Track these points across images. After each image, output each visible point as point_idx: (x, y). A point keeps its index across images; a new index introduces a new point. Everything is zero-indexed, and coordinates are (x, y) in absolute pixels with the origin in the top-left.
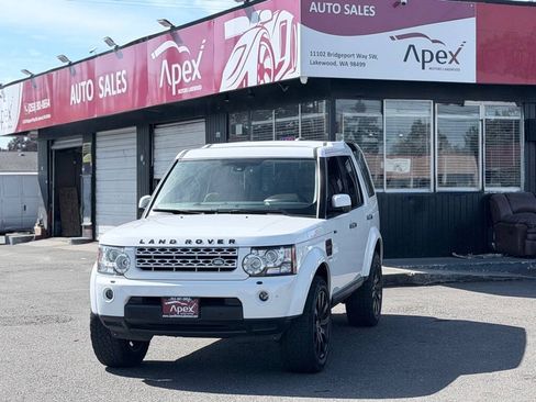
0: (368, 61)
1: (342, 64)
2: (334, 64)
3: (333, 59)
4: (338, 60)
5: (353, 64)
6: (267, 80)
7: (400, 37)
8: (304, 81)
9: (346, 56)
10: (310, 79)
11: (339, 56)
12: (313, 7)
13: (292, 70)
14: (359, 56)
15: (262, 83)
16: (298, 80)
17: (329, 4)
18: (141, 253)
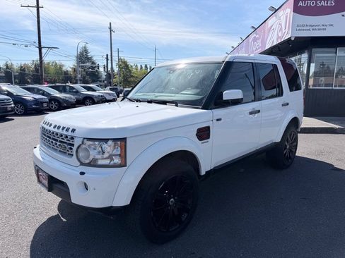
0: (328, 28)
1: (313, 30)
2: (309, 30)
3: (308, 28)
4: (311, 28)
5: (319, 29)
8: (293, 39)
9: (315, 26)
10: (296, 38)
11: (312, 26)
12: (301, 4)
13: (288, 34)
14: (323, 25)
15: (277, 43)
16: (290, 39)
17: (309, 2)
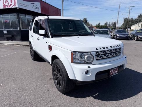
5: (26, 7)
6: (7, 7)
7: (32, 3)
8: (18, 8)
11: (24, 4)
13: (15, 6)
15: (5, 8)
18: (98, 54)
